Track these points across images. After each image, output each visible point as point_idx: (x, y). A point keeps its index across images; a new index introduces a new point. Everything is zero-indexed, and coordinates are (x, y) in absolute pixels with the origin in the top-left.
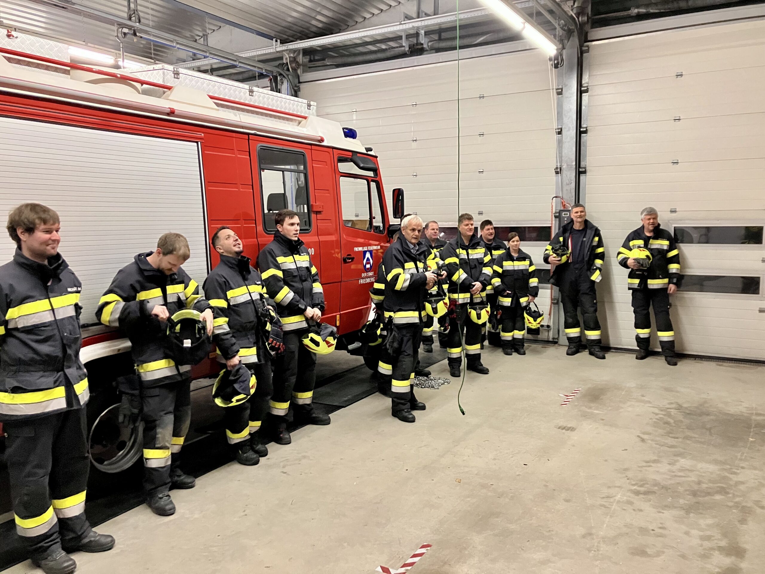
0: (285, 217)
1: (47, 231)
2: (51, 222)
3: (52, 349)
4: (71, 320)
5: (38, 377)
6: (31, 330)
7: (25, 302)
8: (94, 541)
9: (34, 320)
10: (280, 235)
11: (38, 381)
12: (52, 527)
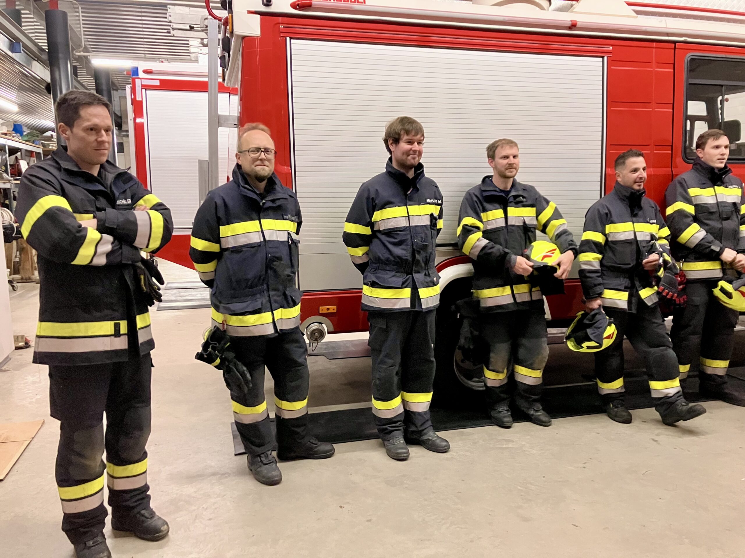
0: (708, 139)
1: (409, 142)
2: (413, 133)
3: (404, 252)
4: (425, 228)
5: (391, 276)
6: (390, 233)
7: (387, 206)
8: (431, 440)
9: (392, 223)
10: (699, 162)
11: (390, 279)
12: (398, 415)
